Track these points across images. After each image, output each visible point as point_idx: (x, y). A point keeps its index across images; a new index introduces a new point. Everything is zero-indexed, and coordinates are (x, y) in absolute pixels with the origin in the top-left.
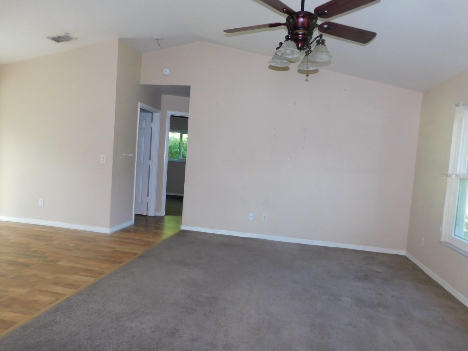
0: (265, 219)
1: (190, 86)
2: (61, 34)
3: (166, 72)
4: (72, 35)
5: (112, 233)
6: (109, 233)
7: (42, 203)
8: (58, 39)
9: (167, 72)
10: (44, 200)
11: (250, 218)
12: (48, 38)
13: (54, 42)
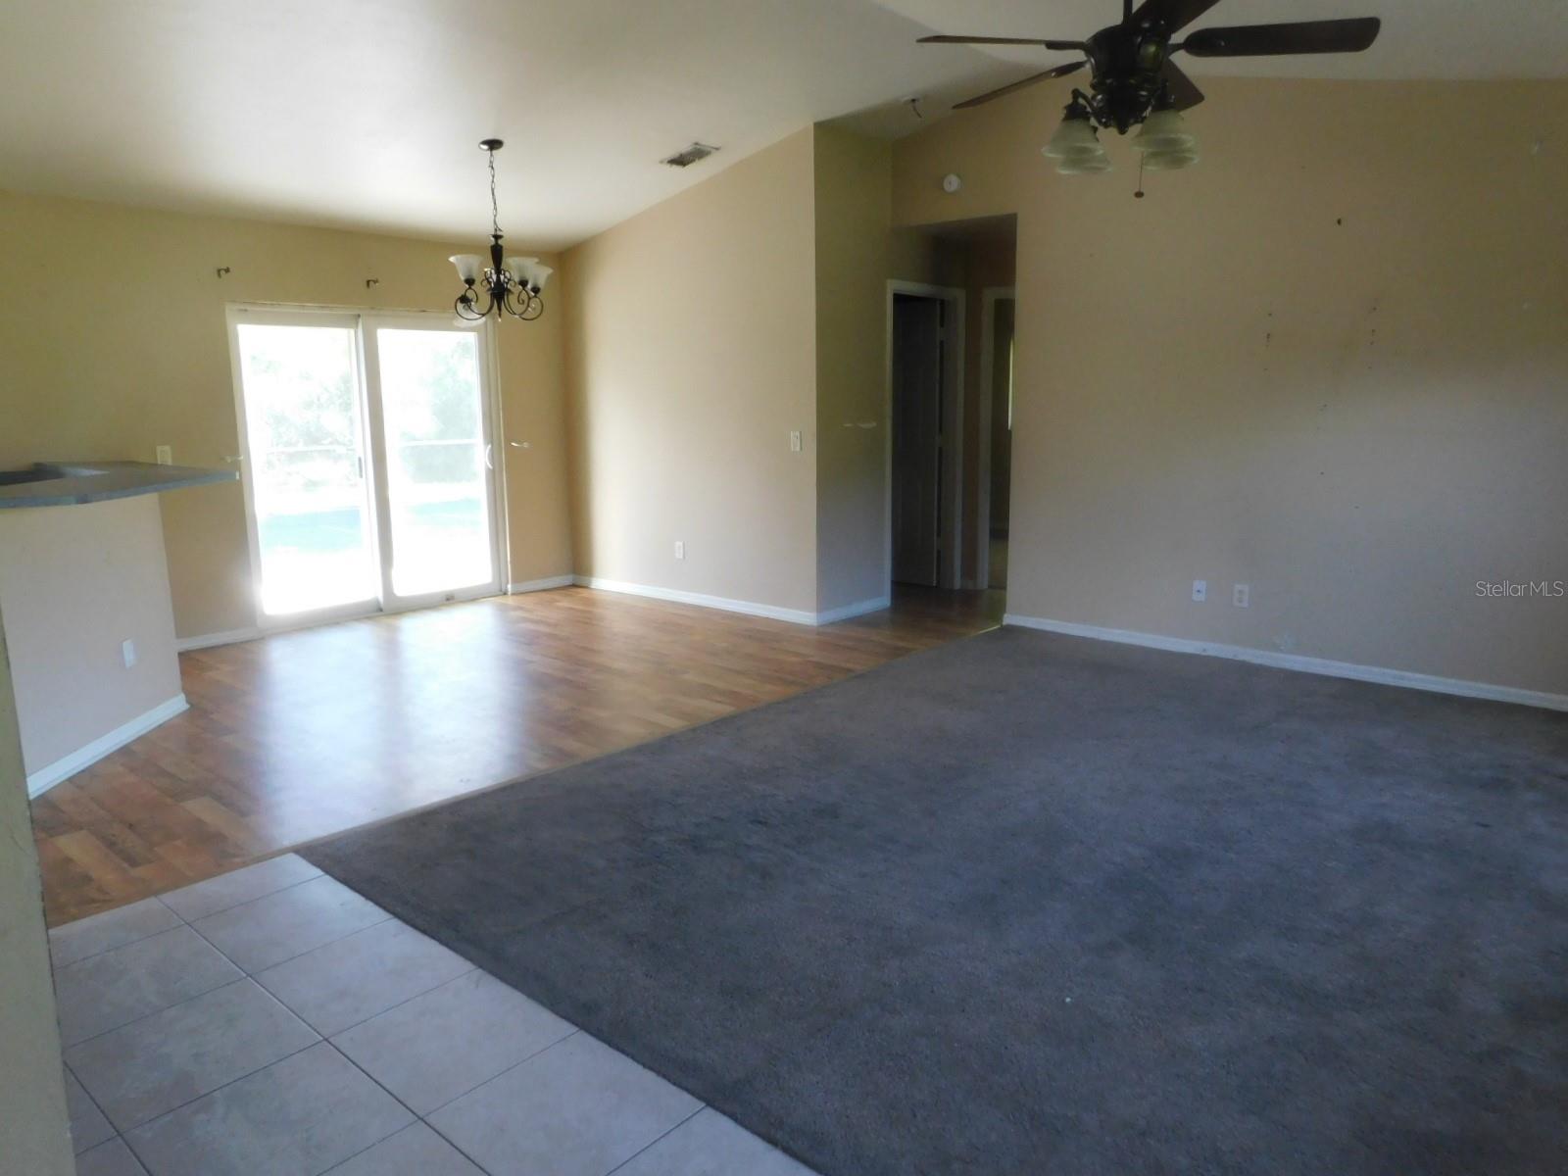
0: (1240, 601)
1: (1015, 215)
2: (684, 147)
3: (950, 183)
4: (707, 141)
5: (822, 626)
6: (815, 624)
7: (682, 551)
8: (681, 161)
9: (952, 183)
10: (684, 544)
11: (1196, 597)
12: (661, 162)
13: (676, 168)
